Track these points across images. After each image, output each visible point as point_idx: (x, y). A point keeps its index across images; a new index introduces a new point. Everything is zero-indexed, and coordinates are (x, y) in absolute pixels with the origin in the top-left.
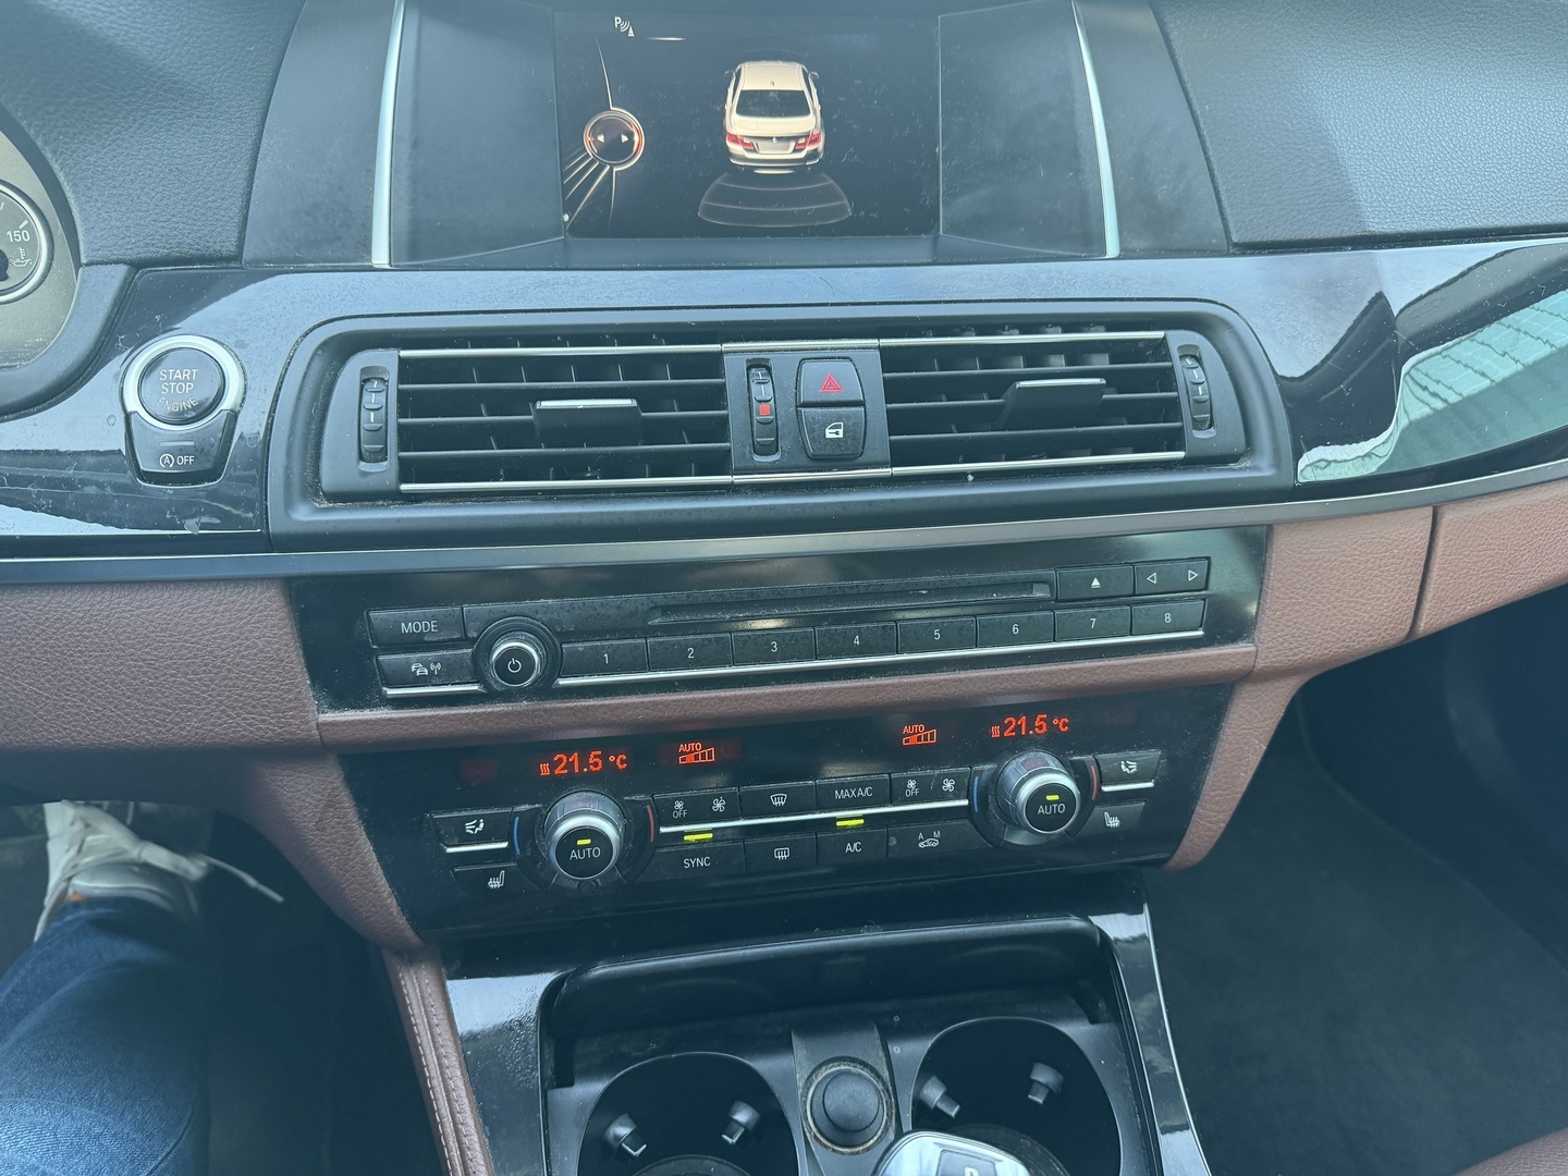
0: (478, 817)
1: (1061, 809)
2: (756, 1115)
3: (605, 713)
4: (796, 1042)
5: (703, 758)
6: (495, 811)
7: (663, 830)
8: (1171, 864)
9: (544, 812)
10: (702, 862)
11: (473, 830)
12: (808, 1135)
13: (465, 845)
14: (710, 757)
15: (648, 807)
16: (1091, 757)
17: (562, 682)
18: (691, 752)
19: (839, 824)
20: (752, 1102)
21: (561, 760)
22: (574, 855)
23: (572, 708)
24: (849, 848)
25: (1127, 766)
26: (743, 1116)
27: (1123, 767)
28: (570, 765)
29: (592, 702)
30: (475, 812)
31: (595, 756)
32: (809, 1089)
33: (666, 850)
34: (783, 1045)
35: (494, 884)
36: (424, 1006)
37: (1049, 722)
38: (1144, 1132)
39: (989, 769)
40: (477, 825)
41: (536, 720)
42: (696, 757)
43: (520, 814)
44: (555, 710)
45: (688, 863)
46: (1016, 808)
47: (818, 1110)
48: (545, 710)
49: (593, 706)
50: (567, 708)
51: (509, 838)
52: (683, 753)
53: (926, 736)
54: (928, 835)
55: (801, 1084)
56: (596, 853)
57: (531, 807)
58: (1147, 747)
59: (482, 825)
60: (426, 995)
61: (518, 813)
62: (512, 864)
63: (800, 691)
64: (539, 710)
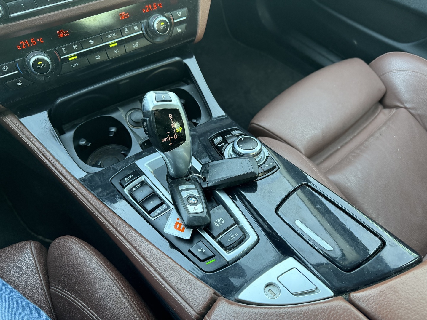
0: (5, 66)
1: (165, 26)
2: (116, 128)
3: (29, 23)
4: (120, 109)
5: (65, 34)
6: (9, 63)
7: (62, 57)
8: (196, 40)
9: (24, 60)
10: (77, 65)
11: (5, 69)
12: (130, 127)
13: (5, 74)
14: (67, 34)
15: (55, 52)
16: (170, 13)
17: (12, 15)
18: (61, 33)
19: (111, 46)
20: (114, 126)
21: (23, 44)
22: (38, 67)
23: (18, 24)
24: (115, 52)
25: (179, 14)
26: (113, 130)
27: (178, 14)
28: (26, 45)
29: (24, 21)
30: (3, 64)
31: (33, 40)
32: (126, 118)
33: (65, 64)
34: (116, 110)
35: (19, 84)
36: (14, 124)
37: (157, 5)
38: (205, 104)
39: (145, 22)
40: (6, 68)
41: (9, 29)
42: (63, 35)
43: (18, 62)
44: (14, 25)
45: (73, 66)
46: (154, 29)
47: (131, 121)
48: (10, 26)
49: (25, 22)
50: (17, 24)
51: (17, 70)
52: (59, 34)
53: (126, 15)
54: (135, 44)
55: (124, 117)
56: (45, 65)
57: (20, 59)
58: (183, 8)
59: (7, 68)
60: (14, 122)
61: (17, 62)
62: (22, 78)
63: (86, 6)
64: (8, 26)
